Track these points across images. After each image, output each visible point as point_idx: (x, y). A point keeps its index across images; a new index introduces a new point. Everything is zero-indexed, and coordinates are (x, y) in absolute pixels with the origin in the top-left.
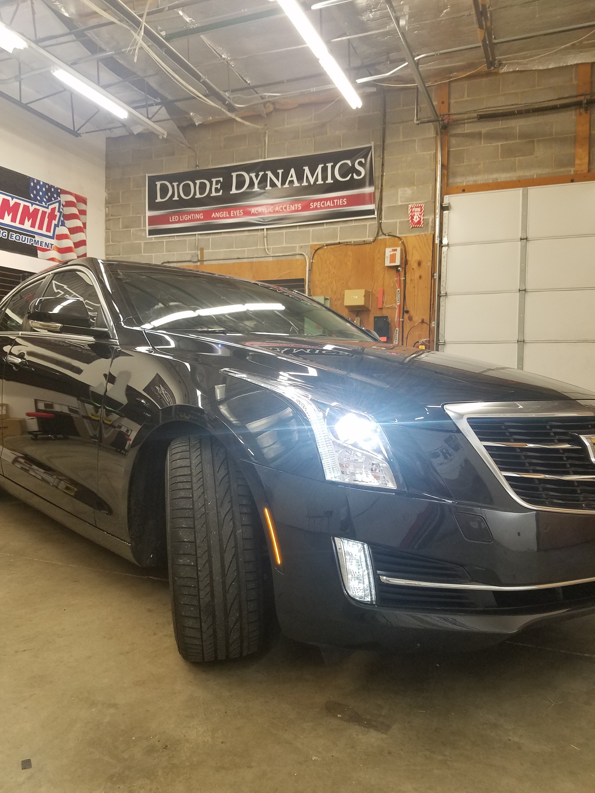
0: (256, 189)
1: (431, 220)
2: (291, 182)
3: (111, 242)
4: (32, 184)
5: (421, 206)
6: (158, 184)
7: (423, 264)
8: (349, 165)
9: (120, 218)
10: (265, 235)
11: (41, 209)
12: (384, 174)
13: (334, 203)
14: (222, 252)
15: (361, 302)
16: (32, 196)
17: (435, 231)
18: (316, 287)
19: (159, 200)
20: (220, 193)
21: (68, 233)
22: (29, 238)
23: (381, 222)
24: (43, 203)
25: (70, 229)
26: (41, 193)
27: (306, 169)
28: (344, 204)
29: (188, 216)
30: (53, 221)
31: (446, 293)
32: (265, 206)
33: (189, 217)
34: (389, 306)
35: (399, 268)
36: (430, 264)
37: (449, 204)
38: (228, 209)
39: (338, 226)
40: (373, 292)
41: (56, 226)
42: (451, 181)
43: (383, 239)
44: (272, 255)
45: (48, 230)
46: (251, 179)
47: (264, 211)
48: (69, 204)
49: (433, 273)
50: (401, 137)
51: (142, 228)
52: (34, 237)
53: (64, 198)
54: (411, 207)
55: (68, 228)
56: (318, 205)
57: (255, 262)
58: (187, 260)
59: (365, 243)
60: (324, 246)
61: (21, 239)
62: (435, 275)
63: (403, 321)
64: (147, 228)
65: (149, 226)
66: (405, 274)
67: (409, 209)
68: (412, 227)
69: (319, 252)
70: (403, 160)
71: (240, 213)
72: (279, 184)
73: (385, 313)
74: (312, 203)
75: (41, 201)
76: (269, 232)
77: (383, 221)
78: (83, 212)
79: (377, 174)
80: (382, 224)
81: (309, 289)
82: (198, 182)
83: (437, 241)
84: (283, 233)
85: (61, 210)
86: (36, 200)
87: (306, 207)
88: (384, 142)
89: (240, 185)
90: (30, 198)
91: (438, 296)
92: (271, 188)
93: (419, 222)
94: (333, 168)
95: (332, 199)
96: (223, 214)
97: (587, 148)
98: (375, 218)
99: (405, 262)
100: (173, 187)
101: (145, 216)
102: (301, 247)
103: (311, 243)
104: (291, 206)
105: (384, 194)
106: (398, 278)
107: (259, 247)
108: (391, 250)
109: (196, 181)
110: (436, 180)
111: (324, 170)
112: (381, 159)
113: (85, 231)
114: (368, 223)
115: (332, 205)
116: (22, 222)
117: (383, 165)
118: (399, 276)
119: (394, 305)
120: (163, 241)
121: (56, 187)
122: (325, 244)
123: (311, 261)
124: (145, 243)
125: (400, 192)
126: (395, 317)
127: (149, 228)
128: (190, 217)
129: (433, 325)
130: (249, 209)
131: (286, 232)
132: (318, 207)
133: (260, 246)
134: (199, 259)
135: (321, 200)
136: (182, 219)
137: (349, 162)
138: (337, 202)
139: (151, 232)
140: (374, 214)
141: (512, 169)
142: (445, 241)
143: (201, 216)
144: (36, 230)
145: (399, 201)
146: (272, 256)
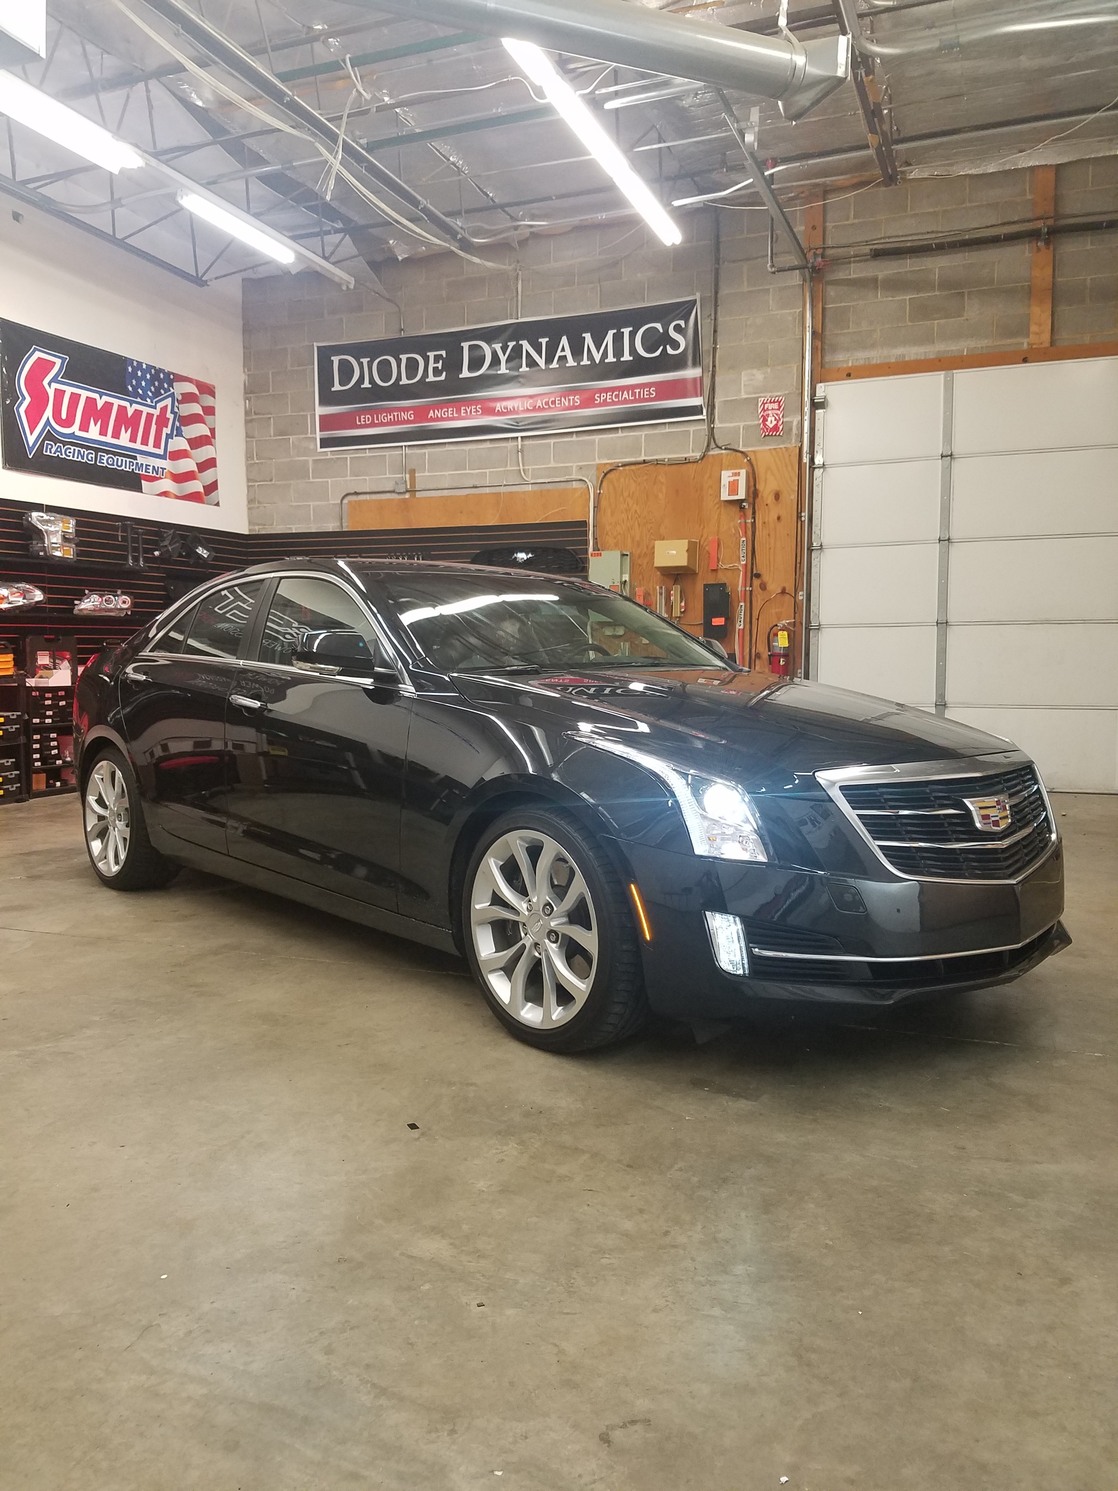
0: (503, 370)
1: (795, 423)
2: (563, 358)
3: (255, 459)
4: (130, 369)
5: (779, 400)
6: (336, 360)
7: (784, 496)
8: (659, 331)
9: (270, 418)
10: (520, 447)
11: (146, 410)
12: (718, 346)
13: (634, 394)
14: (447, 477)
15: (682, 560)
16: (130, 389)
17: (802, 442)
18: (607, 534)
19: (337, 387)
20: (443, 377)
21: (188, 448)
22: (128, 460)
23: (714, 427)
24: (148, 399)
25: (190, 441)
26: (143, 383)
27: (588, 337)
28: (651, 396)
29: (388, 415)
30: (164, 429)
31: (821, 545)
32: (520, 399)
33: (389, 417)
34: (729, 566)
35: (744, 504)
36: (794, 496)
37: (825, 398)
38: (457, 404)
39: (643, 433)
40: (702, 543)
41: (169, 436)
42: (828, 358)
43: (718, 454)
44: (532, 482)
45: (157, 445)
46: (495, 354)
47: (518, 407)
48: (189, 398)
49: (799, 511)
50: (746, 284)
51: (309, 435)
52: (135, 458)
53: (180, 388)
54: (763, 403)
55: (186, 439)
56: (608, 397)
57: (503, 493)
58: (387, 489)
59: (687, 462)
60: (619, 467)
61: (115, 463)
62: (803, 514)
63: (751, 592)
64: (318, 435)
65: (320, 431)
66: (754, 513)
67: (760, 404)
68: (765, 436)
69: (610, 476)
70: (749, 323)
71: (477, 411)
72: (541, 362)
73: (722, 578)
74: (599, 395)
75: (144, 397)
76: (526, 442)
77: (717, 424)
78: (210, 411)
79: (705, 345)
80: (715, 430)
81: (595, 539)
82: (404, 357)
83: (806, 459)
84: (549, 444)
85: (177, 410)
86: (137, 395)
87: (588, 402)
88: (716, 293)
89: (476, 363)
90: (127, 393)
91: (808, 549)
92: (528, 369)
93: (776, 428)
94: (632, 335)
95: (632, 387)
96: (448, 412)
97: (1048, 306)
98: (704, 420)
99: (753, 493)
100: (361, 365)
101: (315, 414)
102: (581, 468)
103: (598, 461)
104: (563, 399)
105: (717, 379)
106: (743, 520)
107: (509, 468)
108: (731, 475)
109: (401, 356)
110: (803, 357)
111: (618, 338)
112: (713, 322)
113: (213, 444)
114: (692, 428)
115: (631, 398)
116: (116, 435)
117: (715, 331)
118: (745, 516)
119: (736, 565)
120: (347, 458)
121: (166, 371)
122: (620, 462)
123: (598, 492)
124: (315, 461)
125: (744, 378)
126: (739, 584)
127: (320, 435)
128: (392, 417)
129: (801, 598)
130: (492, 405)
131: (554, 443)
132: (608, 400)
133: (510, 466)
134: (408, 487)
135: (612, 389)
136: (378, 419)
137: (658, 326)
138: (640, 392)
139: (325, 443)
140: (702, 413)
141: (928, 339)
142: (818, 460)
143: (409, 416)
144: (138, 446)
145: (743, 393)
146: (532, 484)
